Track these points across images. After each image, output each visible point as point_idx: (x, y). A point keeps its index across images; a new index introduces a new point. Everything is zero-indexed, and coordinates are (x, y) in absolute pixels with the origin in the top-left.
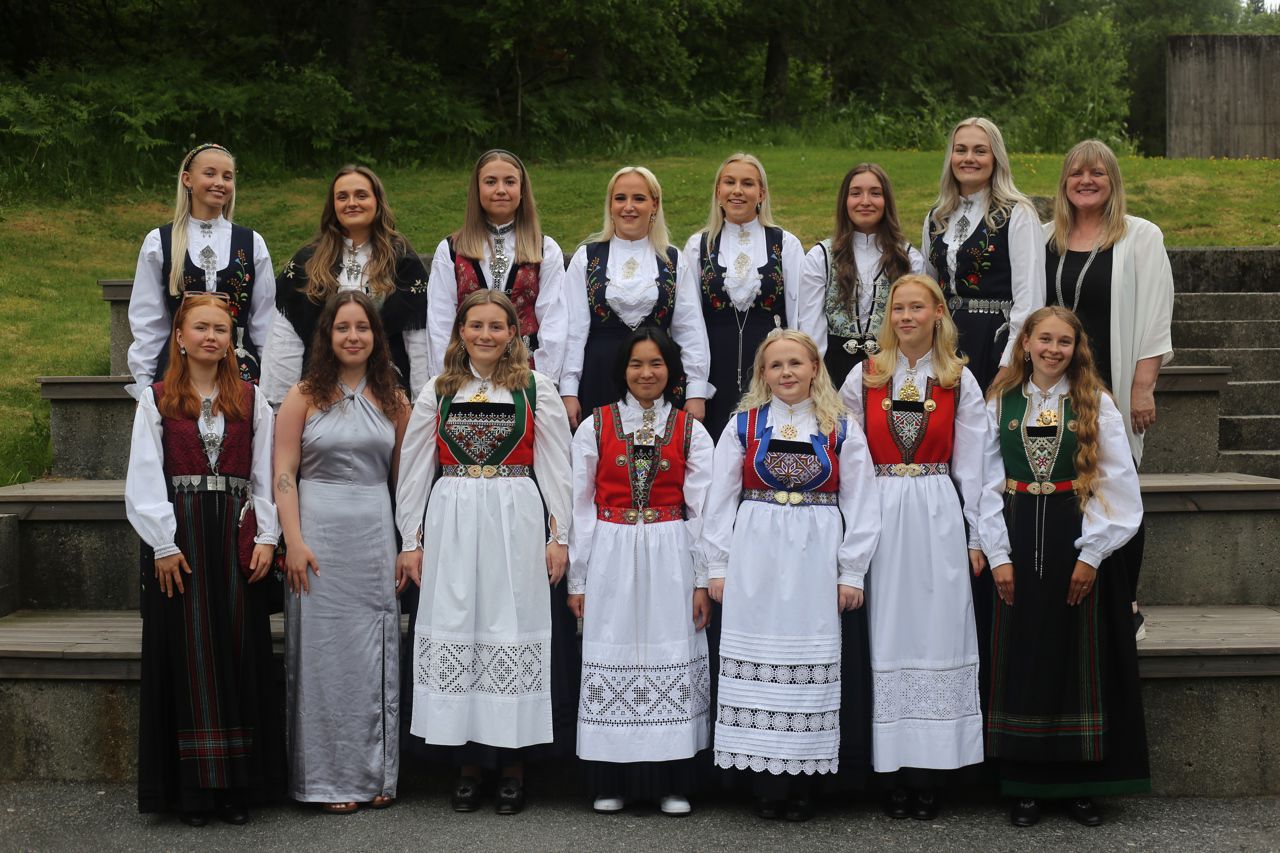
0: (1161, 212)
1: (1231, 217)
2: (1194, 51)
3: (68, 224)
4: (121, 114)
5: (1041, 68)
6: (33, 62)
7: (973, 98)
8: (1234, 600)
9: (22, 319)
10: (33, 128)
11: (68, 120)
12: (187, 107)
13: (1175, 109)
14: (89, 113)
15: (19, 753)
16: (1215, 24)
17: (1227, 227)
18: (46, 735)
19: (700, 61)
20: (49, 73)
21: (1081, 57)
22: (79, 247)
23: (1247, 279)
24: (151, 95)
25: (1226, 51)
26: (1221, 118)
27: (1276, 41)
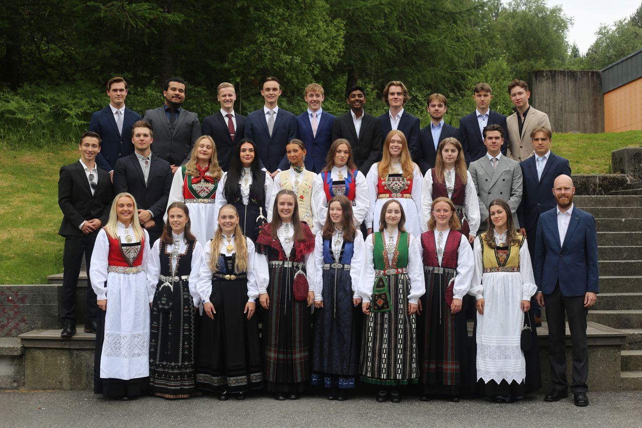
2: (546, 78)
3: (44, 159)
4: (65, 109)
6: (20, 84)
9: (39, 203)
10: (25, 115)
11: (41, 112)
12: (94, 106)
14: (50, 108)
16: (556, 63)
20: (29, 89)
21: (492, 80)
22: (51, 170)
24: (76, 100)
25: (561, 78)
26: (559, 109)
27: (584, 73)
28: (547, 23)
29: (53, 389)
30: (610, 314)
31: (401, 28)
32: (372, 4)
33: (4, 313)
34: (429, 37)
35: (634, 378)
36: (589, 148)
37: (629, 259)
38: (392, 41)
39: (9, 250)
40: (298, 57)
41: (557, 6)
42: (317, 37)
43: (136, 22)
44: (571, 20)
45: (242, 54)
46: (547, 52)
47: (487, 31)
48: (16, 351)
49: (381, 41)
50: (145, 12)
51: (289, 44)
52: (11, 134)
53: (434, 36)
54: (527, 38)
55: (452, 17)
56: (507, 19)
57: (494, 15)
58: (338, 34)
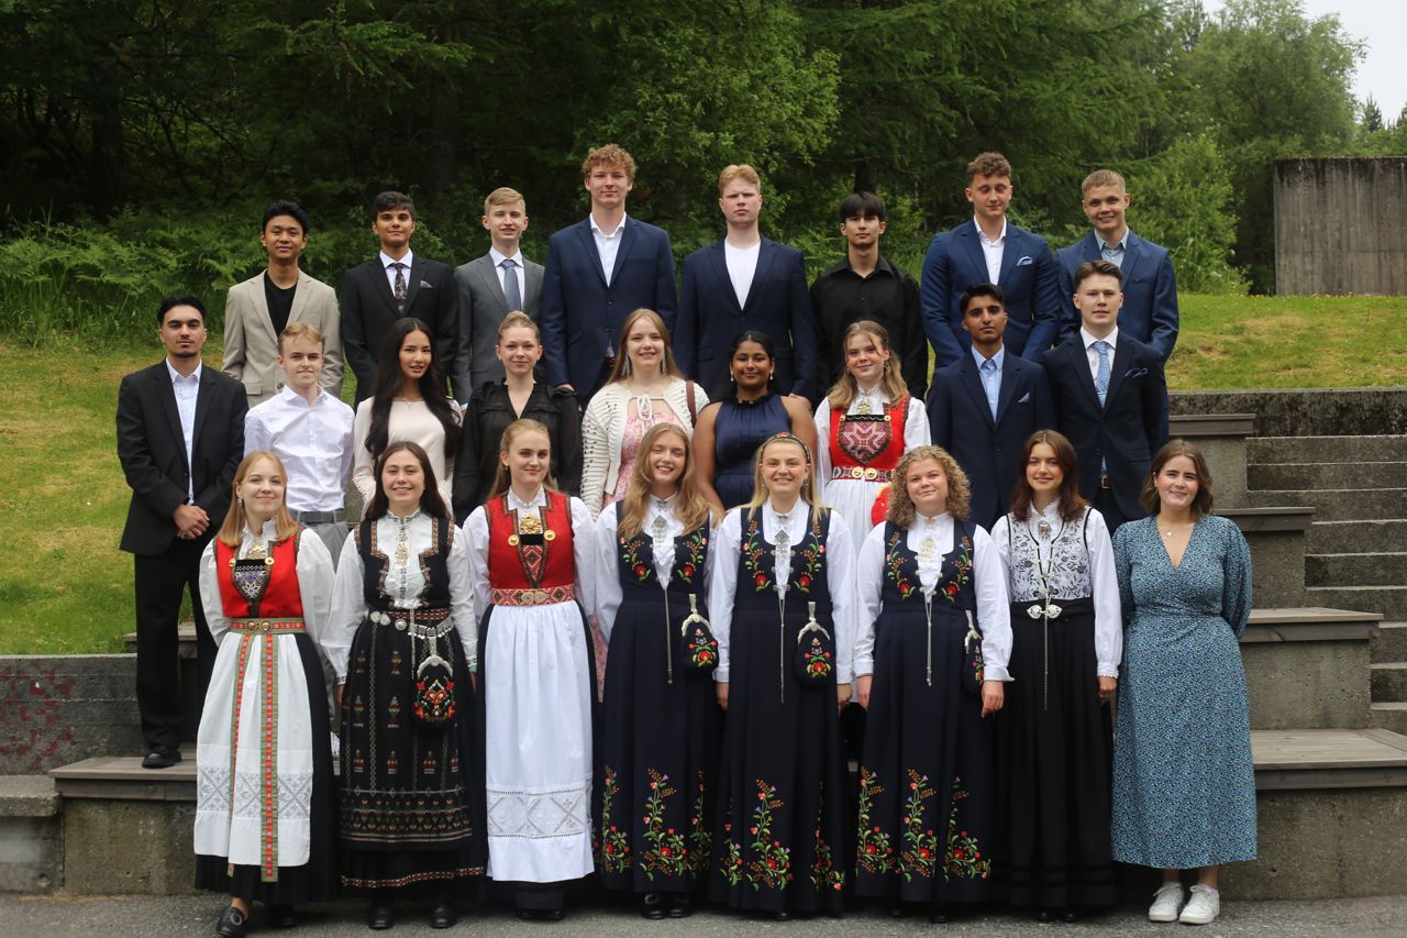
0: (1260, 353)
1: (1331, 357)
2: (1303, 176)
4: (209, 261)
5: (1143, 194)
6: (115, 208)
7: (1070, 227)
8: (1317, 725)
10: (123, 276)
11: (157, 268)
13: (1283, 237)
14: (178, 260)
16: (1328, 143)
17: (1326, 368)
19: (788, 197)
20: (133, 218)
21: (1184, 182)
23: (1344, 420)
24: (237, 242)
25: (1338, 175)
26: (1333, 246)
27: (1390, 163)
28: (1306, 55)
29: (129, 893)
31: (967, 67)
32: (900, 17)
33: (25, 719)
34: (1034, 88)
36: (1393, 328)
38: (951, 99)
39: (55, 576)
40: (728, 135)
41: (1327, 17)
42: (773, 91)
43: (365, 63)
44: (1360, 46)
45: (606, 131)
46: (1307, 120)
47: (1172, 74)
48: (44, 806)
49: (924, 99)
50: (386, 43)
51: (710, 107)
52: (90, 317)
53: (1045, 86)
54: (1262, 89)
55: (1086, 44)
56: (1216, 48)
57: (1188, 39)
58: (822, 83)
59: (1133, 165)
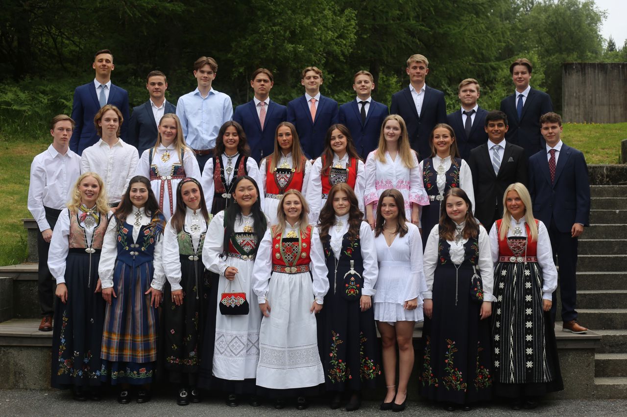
2: (575, 70)
3: (37, 150)
4: (63, 100)
5: (503, 78)
6: (22, 76)
9: (16, 194)
10: (21, 107)
11: (38, 103)
13: (566, 98)
14: (48, 100)
15: (12, 377)
16: (589, 56)
18: (23, 370)
19: (334, 76)
20: (30, 81)
25: (591, 70)
26: (588, 102)
27: (615, 66)
28: (579, 16)
30: (591, 314)
31: (417, 18)
34: (449, 28)
35: (610, 385)
36: (601, 138)
37: (620, 254)
38: (409, 31)
40: (301, 46)
42: (323, 26)
43: (133, 11)
44: (605, 13)
45: (245, 44)
46: (579, 46)
49: (397, 32)
51: (293, 33)
52: (6, 124)
53: (455, 27)
54: (560, 32)
55: (475, 9)
56: (539, 13)
57: (529, 9)
58: (348, 24)
59: (496, 64)
